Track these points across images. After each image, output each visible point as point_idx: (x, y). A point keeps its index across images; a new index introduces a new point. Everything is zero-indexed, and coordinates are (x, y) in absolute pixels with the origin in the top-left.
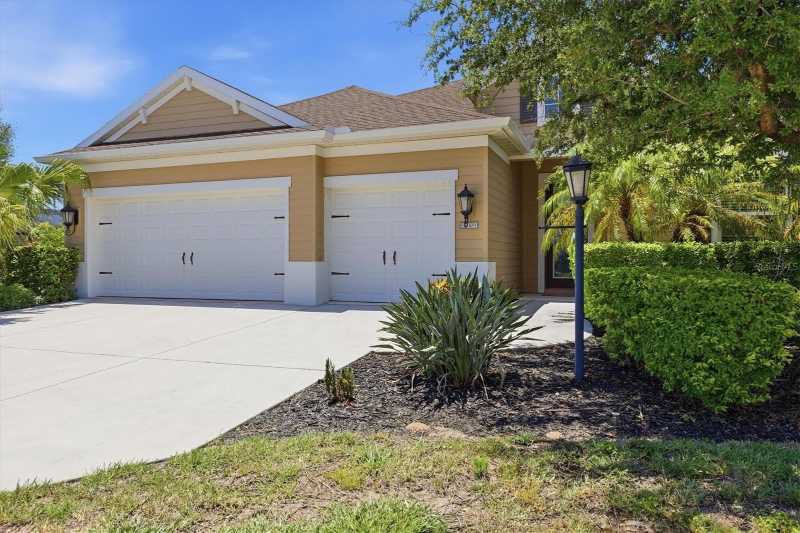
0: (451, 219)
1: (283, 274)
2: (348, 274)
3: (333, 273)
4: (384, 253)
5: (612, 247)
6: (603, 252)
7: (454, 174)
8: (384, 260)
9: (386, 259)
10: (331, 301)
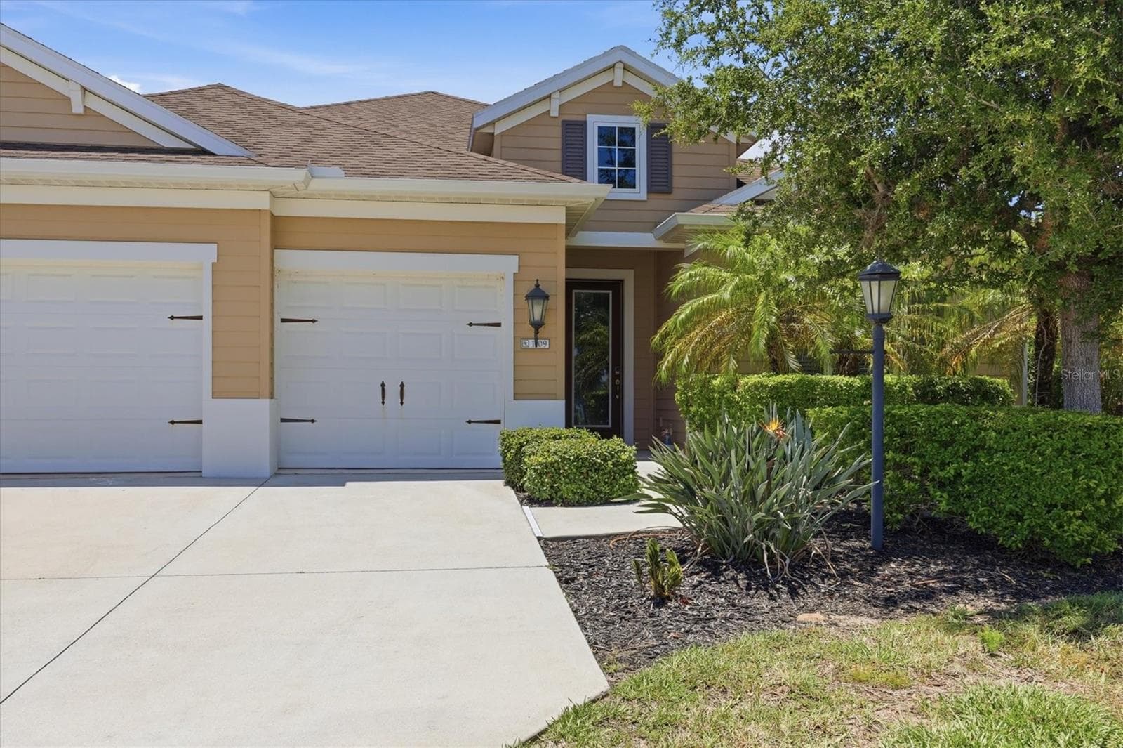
0: (506, 334)
1: (200, 422)
2: (313, 421)
3: (283, 420)
4: (383, 385)
5: (800, 380)
6: (791, 386)
7: (511, 263)
8: (383, 397)
9: (386, 396)
10: (279, 469)
